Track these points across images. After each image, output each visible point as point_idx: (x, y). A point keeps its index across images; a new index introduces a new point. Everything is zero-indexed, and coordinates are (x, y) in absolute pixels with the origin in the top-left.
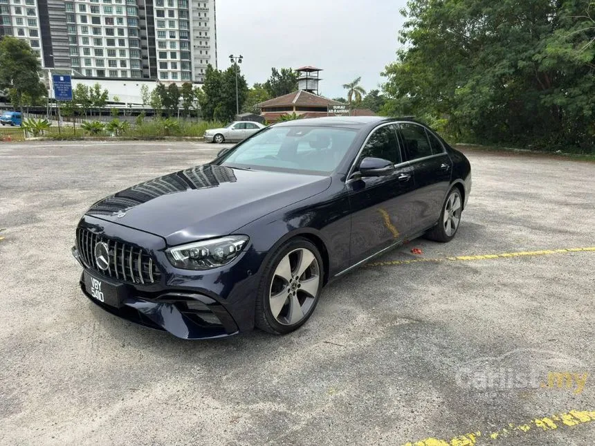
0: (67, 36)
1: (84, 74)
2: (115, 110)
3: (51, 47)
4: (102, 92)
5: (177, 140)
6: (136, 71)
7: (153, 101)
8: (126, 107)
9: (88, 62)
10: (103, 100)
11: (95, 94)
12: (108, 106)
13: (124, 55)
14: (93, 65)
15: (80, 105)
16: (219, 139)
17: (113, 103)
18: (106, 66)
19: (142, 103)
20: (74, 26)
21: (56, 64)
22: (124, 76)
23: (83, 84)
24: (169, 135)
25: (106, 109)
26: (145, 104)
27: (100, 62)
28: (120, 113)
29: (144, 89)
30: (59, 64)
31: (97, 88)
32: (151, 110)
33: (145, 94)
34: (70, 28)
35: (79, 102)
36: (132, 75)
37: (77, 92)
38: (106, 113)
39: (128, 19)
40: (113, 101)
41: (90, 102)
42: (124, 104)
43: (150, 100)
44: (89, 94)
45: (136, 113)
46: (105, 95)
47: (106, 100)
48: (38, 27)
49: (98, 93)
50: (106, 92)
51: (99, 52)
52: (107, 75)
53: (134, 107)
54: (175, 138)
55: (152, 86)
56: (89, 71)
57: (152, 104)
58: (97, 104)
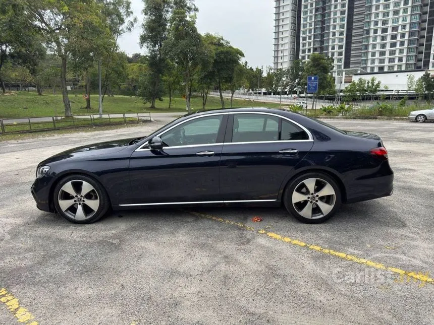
0: (362, 46)
1: (369, 71)
2: (383, 95)
3: (350, 55)
4: (376, 82)
5: (387, 119)
6: (410, 64)
7: (417, 87)
8: (394, 93)
9: (373, 62)
10: (375, 88)
11: (370, 85)
12: (378, 93)
13: (403, 52)
14: (377, 63)
15: (358, 93)
16: (421, 119)
17: (382, 91)
18: (386, 63)
19: (407, 89)
20: (367, 38)
21: (351, 66)
22: (399, 69)
23: (363, 78)
24: (381, 115)
25: (376, 95)
26: (409, 90)
27: (382, 61)
28: (388, 98)
29: (411, 79)
30: (353, 66)
31: (373, 80)
32: (414, 95)
33: (411, 82)
34: (365, 40)
35: (357, 91)
36: (406, 68)
37: (358, 84)
38: (377, 98)
39: (410, 25)
40: (384, 89)
41: (366, 91)
42: (393, 91)
43: (414, 87)
44: (366, 85)
45: (399, 97)
46: (378, 85)
47: (378, 89)
48: (344, 43)
49: (373, 84)
50: (379, 83)
51: (382, 54)
52: (386, 70)
53: (400, 93)
54: (386, 117)
55: (419, 75)
56: (372, 68)
57: (416, 90)
58: (371, 91)
